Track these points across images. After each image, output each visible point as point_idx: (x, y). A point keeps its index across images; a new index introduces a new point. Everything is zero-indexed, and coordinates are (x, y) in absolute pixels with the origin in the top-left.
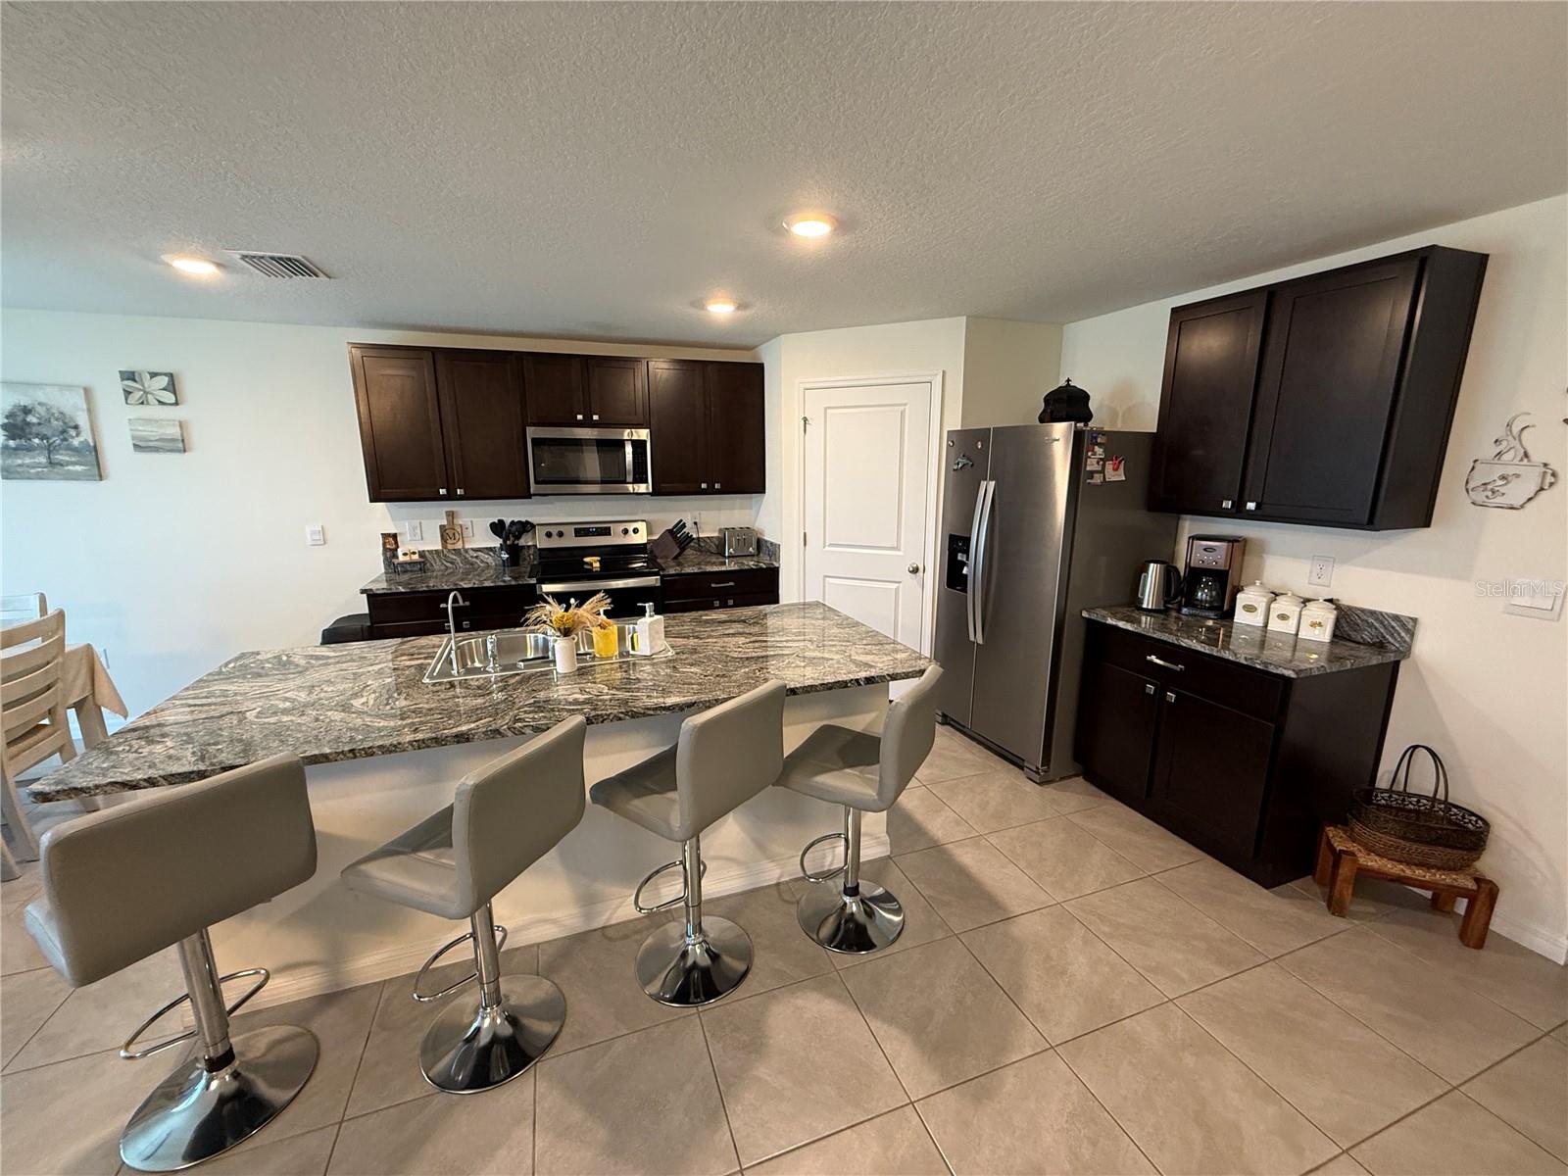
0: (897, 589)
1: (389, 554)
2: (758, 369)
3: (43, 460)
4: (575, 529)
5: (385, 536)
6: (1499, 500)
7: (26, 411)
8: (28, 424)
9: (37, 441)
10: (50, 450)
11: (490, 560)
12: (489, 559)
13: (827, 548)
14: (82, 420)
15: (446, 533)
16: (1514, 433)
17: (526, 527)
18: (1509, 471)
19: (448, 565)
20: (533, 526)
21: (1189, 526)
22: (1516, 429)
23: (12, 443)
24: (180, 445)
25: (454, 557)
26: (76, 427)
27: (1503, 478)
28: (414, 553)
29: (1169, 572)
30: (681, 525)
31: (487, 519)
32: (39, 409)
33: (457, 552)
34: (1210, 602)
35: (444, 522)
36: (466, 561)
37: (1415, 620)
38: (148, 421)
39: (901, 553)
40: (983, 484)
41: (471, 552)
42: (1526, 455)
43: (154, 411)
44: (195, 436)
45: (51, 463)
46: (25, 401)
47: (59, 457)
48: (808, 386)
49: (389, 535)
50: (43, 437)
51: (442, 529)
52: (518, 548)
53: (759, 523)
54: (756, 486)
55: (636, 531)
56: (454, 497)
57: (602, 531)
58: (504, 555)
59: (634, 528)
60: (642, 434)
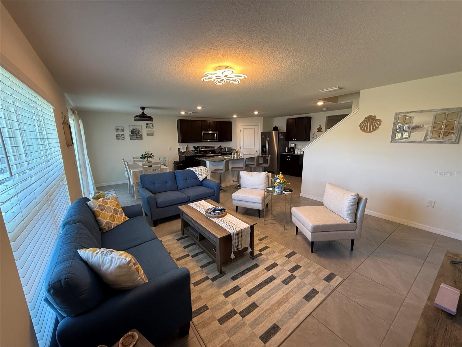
0: (255, 154)
1: (179, 151)
2: (231, 123)
3: (135, 137)
4: (205, 147)
5: (178, 149)
7: (134, 129)
8: (134, 131)
9: (135, 134)
10: (136, 135)
11: (193, 152)
13: (244, 149)
14: (141, 131)
16: (314, 133)
17: (198, 147)
19: (187, 153)
20: (199, 147)
21: (290, 142)
23: (132, 134)
24: (152, 134)
26: (140, 132)
27: (314, 136)
28: (184, 151)
29: (288, 148)
30: (220, 146)
31: (193, 146)
32: (136, 129)
33: (188, 151)
34: (293, 151)
35: (187, 146)
38: (149, 131)
39: (255, 149)
40: (267, 139)
41: (190, 151)
43: (150, 129)
44: (155, 134)
45: (137, 137)
46: (134, 128)
47: (138, 136)
48: (240, 125)
50: (136, 133)
51: (186, 147)
52: (197, 151)
53: (230, 146)
54: (231, 140)
55: (213, 148)
56: (192, 142)
57: (209, 147)
58: (196, 151)
59: (213, 147)
60: (217, 132)
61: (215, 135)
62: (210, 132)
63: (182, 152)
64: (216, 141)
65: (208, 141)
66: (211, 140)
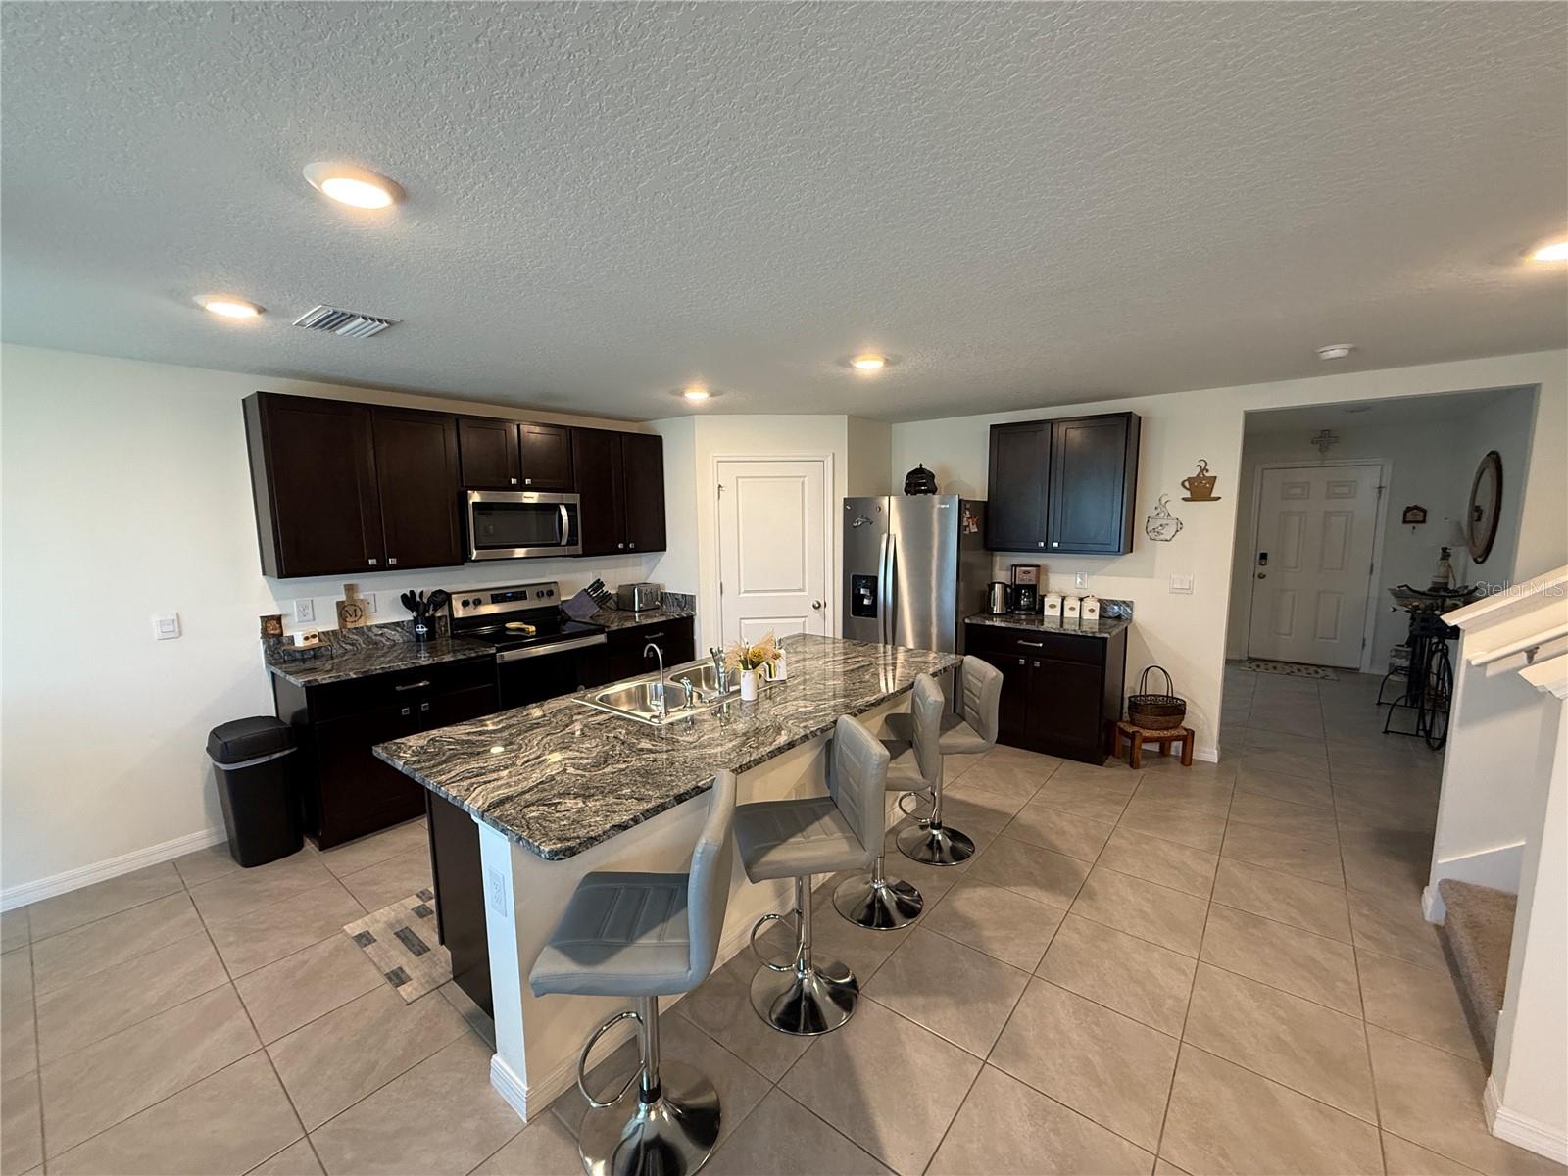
0: (804, 622)
1: (272, 641)
2: (656, 442)
4: (492, 595)
5: (265, 620)
6: (1161, 537)
12: (396, 636)
13: (741, 595)
15: (344, 610)
16: (1161, 505)
17: (442, 598)
18: (1165, 522)
19: (348, 647)
20: (449, 595)
22: (1163, 502)
25: (355, 637)
27: (1161, 526)
28: (314, 636)
29: (1005, 588)
30: (598, 585)
31: (398, 591)
33: (359, 631)
34: (1028, 605)
35: (343, 597)
36: (369, 640)
37: (1132, 602)
39: (805, 593)
41: (375, 630)
42: (1169, 515)
48: (719, 459)
49: (273, 618)
51: (340, 605)
52: (430, 623)
53: (654, 579)
54: (660, 545)
55: (550, 593)
56: (382, 567)
57: (518, 594)
58: (422, 630)
59: (549, 590)
60: (575, 498)
61: (564, 512)
62: (532, 497)
63: (300, 643)
64: (567, 550)
65: (520, 552)
66: (535, 551)
